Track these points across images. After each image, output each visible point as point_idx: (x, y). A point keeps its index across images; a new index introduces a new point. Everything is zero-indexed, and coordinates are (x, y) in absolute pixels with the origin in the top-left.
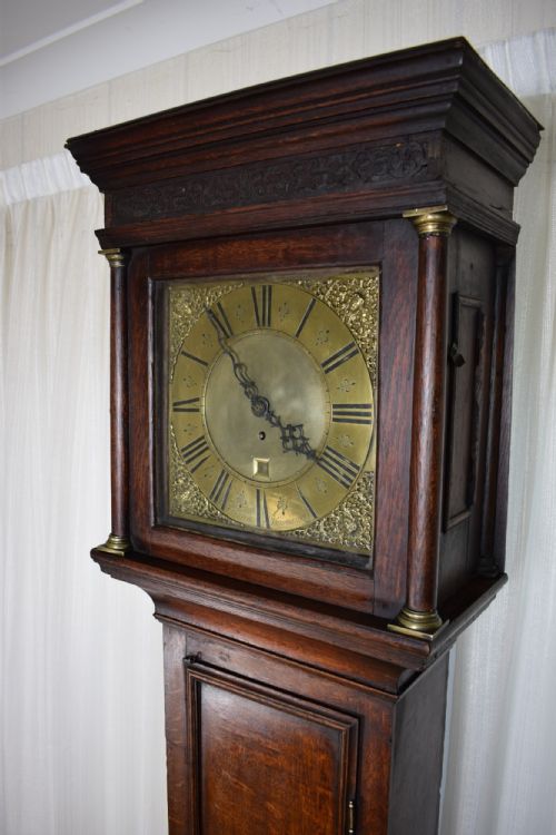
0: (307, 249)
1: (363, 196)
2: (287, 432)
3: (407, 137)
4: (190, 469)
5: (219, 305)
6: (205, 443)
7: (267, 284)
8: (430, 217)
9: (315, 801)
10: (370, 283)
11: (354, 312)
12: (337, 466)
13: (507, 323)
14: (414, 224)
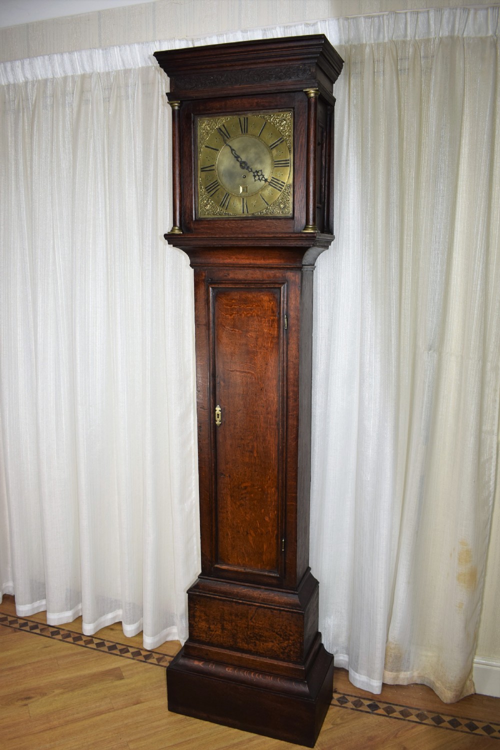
0: (266, 102)
1: (289, 83)
2: (256, 174)
3: (304, 64)
4: (210, 196)
5: (224, 125)
6: (218, 183)
7: (246, 117)
8: (313, 91)
9: (269, 323)
10: (289, 115)
11: (282, 126)
12: (277, 184)
13: (332, 137)
14: (307, 94)
